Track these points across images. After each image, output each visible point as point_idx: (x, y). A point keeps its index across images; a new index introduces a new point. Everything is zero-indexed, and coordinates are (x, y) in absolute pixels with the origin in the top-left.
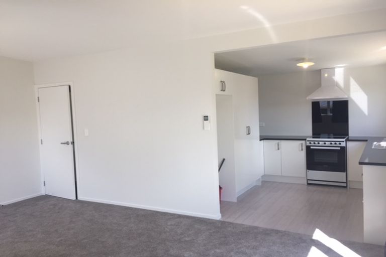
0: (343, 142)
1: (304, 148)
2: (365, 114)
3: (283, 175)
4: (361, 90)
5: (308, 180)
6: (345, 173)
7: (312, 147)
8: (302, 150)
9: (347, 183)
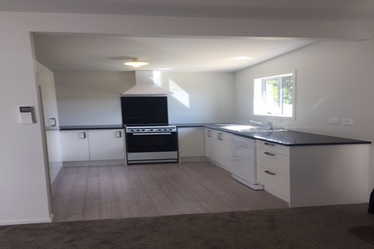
0: (174, 128)
1: (123, 135)
2: (186, 107)
3: (92, 159)
4: (181, 89)
5: (128, 161)
6: (176, 152)
7: (134, 134)
8: (120, 136)
9: (178, 159)
